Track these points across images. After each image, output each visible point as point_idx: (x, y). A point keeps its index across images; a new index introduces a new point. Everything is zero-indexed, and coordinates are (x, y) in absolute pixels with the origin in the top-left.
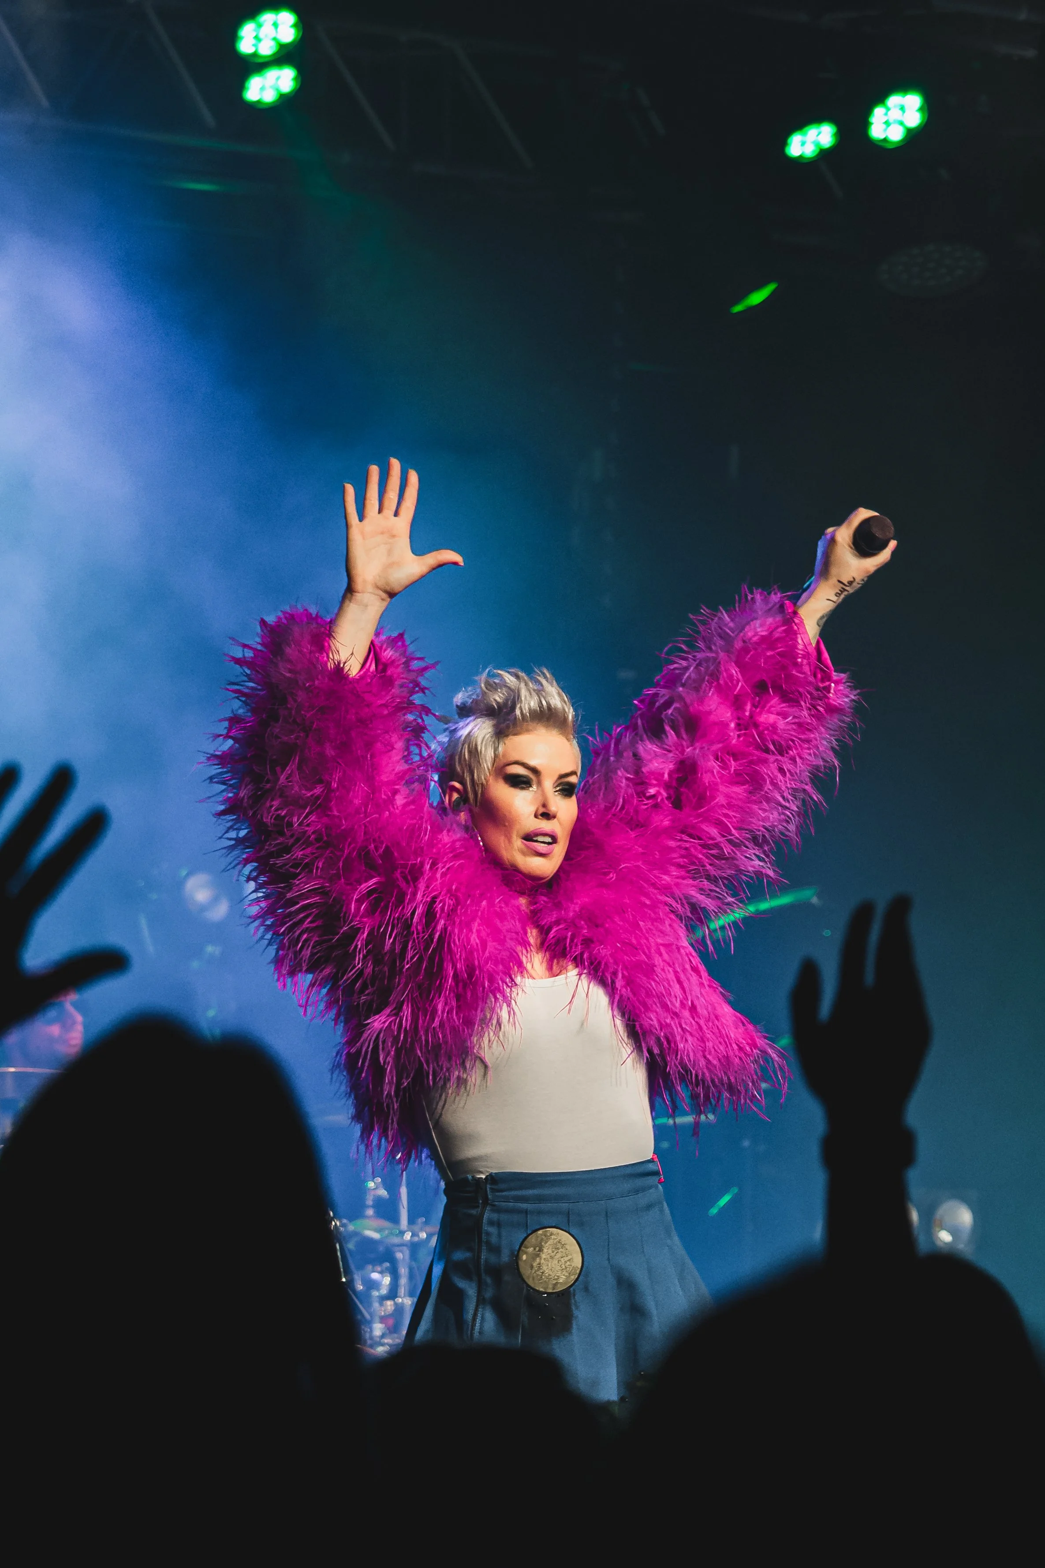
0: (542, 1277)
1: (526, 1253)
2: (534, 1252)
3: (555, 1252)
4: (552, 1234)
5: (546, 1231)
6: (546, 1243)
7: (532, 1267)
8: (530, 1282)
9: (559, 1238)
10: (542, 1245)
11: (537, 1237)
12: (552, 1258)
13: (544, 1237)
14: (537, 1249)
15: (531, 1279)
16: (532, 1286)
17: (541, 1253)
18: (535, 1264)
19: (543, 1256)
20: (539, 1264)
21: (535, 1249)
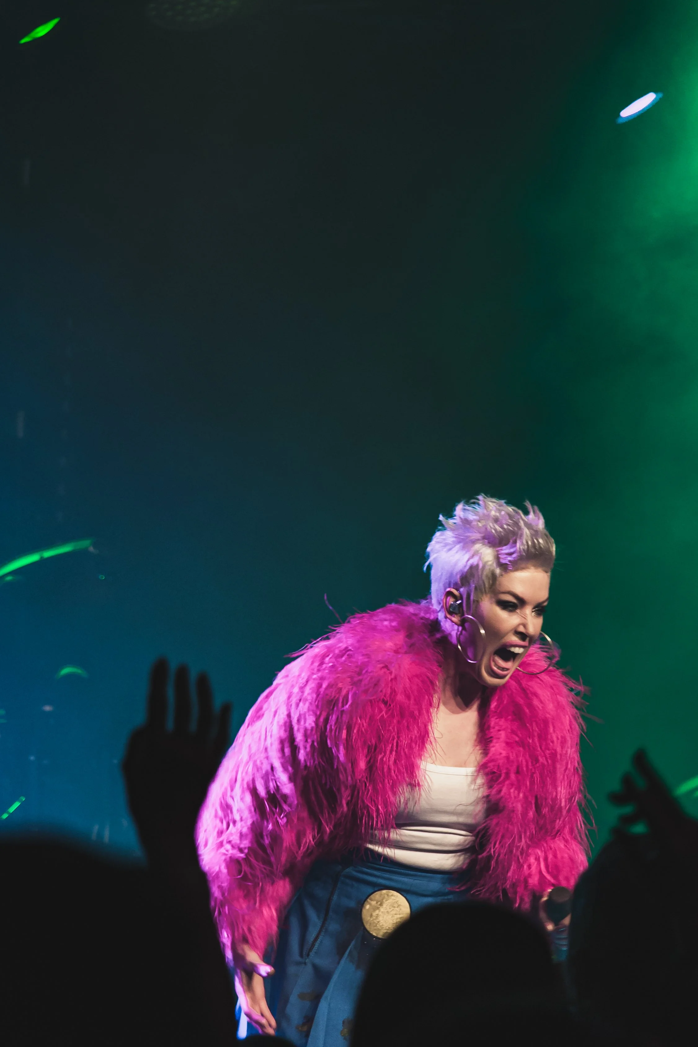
0: (376, 925)
1: (370, 904)
2: (376, 905)
3: (392, 909)
4: (392, 895)
5: (390, 892)
6: (387, 900)
7: (371, 916)
8: (367, 927)
9: (397, 900)
10: (383, 901)
11: (381, 894)
12: (388, 912)
13: (386, 896)
14: (379, 903)
15: (368, 924)
16: (368, 929)
17: (381, 907)
18: (374, 914)
19: (382, 909)
20: (378, 915)
21: (377, 903)
